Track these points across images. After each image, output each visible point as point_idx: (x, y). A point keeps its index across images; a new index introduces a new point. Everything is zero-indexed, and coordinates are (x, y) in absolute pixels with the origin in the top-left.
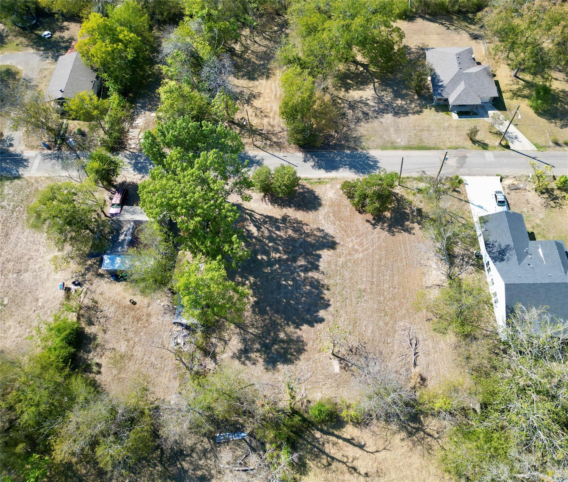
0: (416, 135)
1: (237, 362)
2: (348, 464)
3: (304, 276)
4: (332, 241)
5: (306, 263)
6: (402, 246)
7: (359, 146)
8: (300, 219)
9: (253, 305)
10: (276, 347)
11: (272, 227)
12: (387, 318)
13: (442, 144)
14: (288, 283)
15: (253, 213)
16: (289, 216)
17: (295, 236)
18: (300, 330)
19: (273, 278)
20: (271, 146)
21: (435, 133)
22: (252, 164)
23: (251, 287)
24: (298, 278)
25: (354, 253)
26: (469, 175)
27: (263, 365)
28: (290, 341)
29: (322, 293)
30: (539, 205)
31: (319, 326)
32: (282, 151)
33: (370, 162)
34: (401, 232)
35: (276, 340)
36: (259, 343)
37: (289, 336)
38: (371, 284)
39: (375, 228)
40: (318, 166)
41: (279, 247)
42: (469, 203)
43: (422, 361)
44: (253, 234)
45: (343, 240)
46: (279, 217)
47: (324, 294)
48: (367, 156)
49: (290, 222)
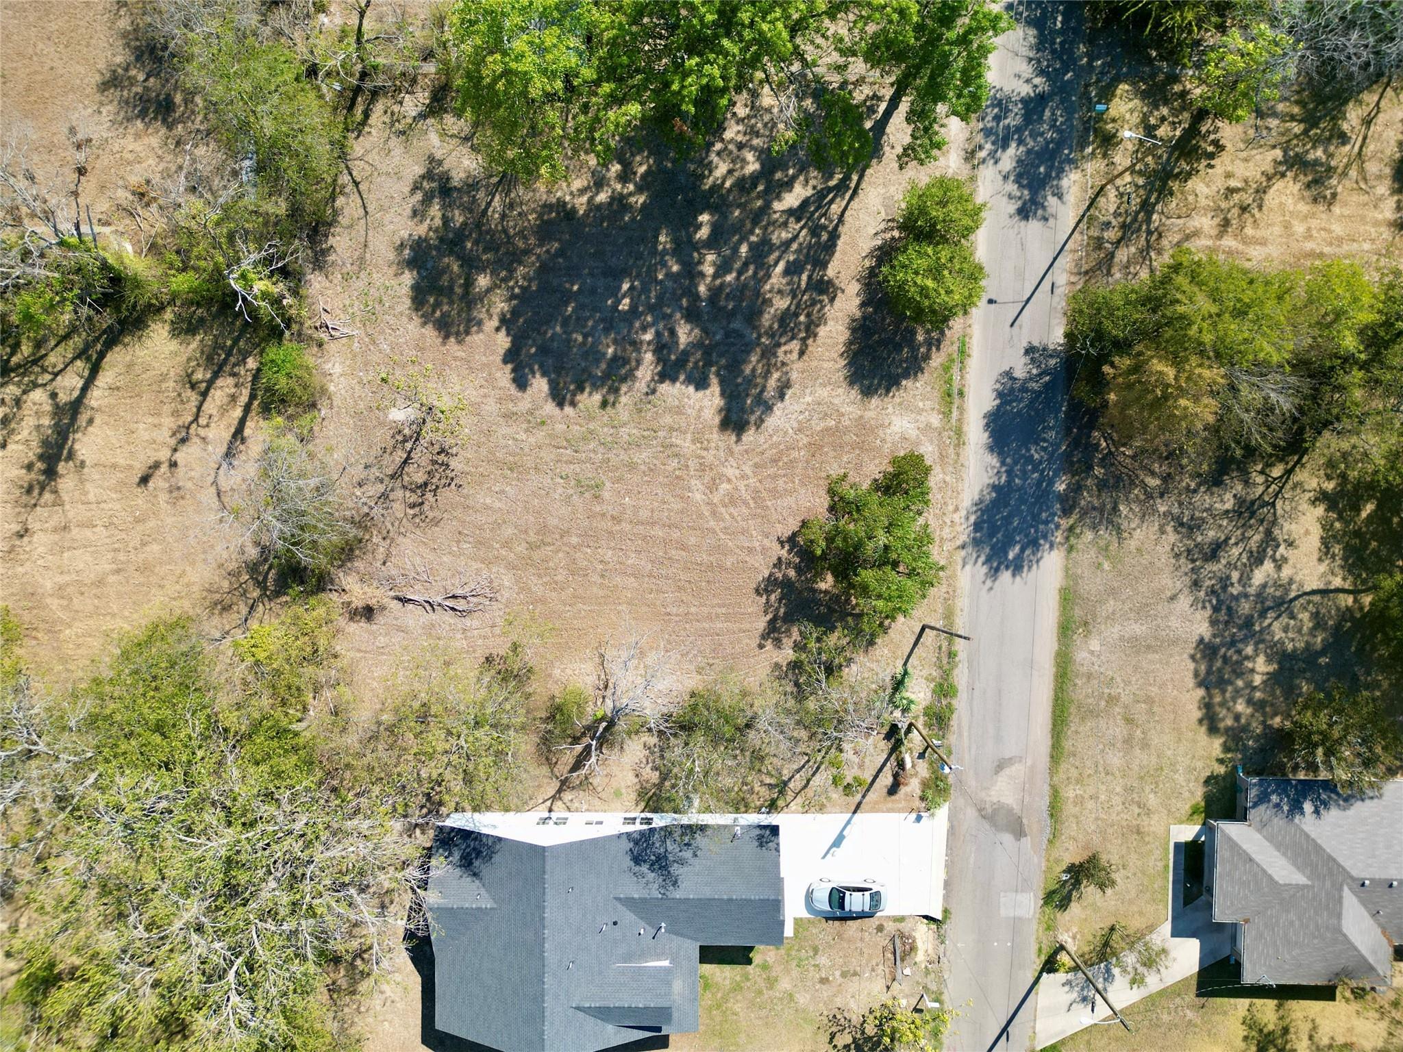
0: (1112, 700)
1: (419, 170)
2: (194, 426)
3: (641, 342)
4: (747, 423)
5: (682, 347)
6: (724, 611)
7: (1081, 519)
8: (822, 331)
9: (565, 203)
10: (456, 268)
11: (799, 251)
12: (521, 548)
13: (1074, 773)
14: (624, 296)
15: (847, 196)
16: (832, 300)
17: (766, 319)
18: (498, 329)
19: (639, 256)
20: (1098, 243)
21: (1115, 760)
22: (1029, 186)
23: (619, 199)
24: (637, 324)
25: (707, 479)
26: (952, 832)
27: (410, 235)
28: (470, 300)
29: (595, 387)
30: (839, 1002)
31: (504, 375)
32: (1073, 279)
33: (1017, 548)
34: (766, 612)
35: (471, 267)
36: (464, 224)
37: (482, 301)
38: (613, 518)
39: (782, 543)
40: (1009, 391)
41: (734, 275)
42: (855, 812)
43: (413, 617)
44: (779, 197)
45: (746, 451)
46: (831, 272)
47: (590, 394)
48: (1042, 542)
49: (814, 303)
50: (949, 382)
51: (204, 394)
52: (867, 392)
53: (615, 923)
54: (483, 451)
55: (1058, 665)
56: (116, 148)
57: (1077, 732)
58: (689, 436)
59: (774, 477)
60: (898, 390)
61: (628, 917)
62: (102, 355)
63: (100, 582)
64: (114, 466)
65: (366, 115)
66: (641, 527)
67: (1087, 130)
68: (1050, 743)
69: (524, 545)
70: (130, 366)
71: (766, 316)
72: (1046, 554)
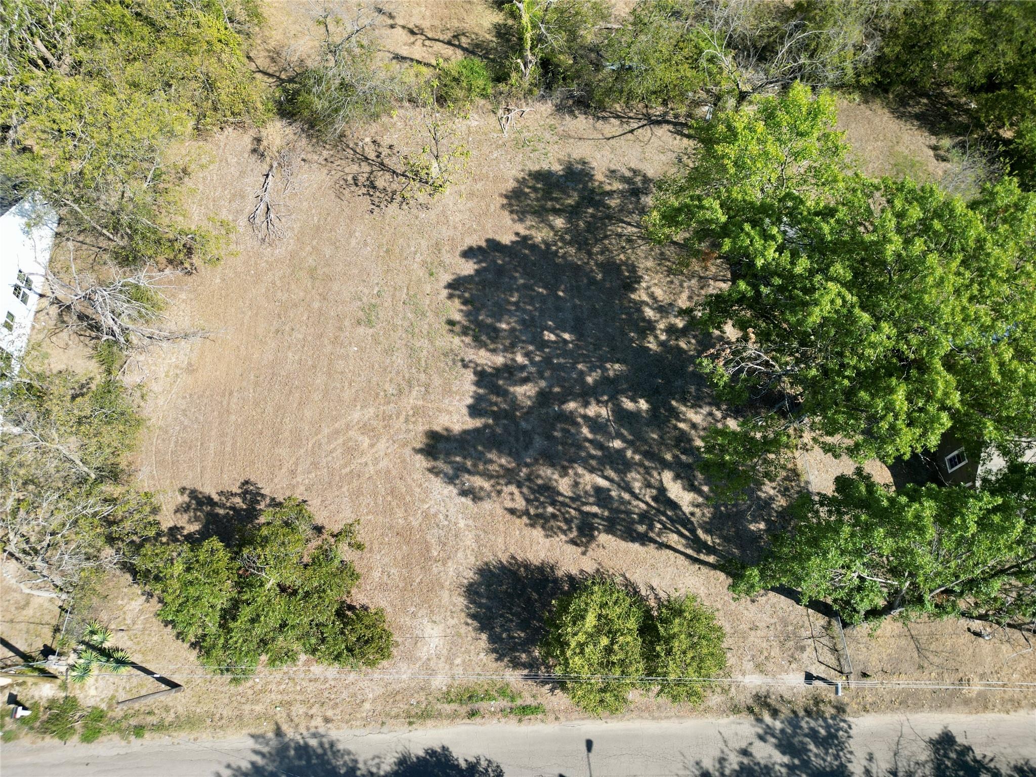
1: (650, 173)
2: (424, 38)
3: (513, 353)
4: (435, 459)
5: (512, 389)
6: (228, 449)
8: (537, 533)
9: (639, 282)
10: (570, 201)
11: (622, 501)
12: (311, 261)
14: (557, 335)
15: (689, 552)
16: (573, 542)
17: (547, 472)
18: (517, 234)
19: (597, 347)
23: (650, 327)
24: (531, 348)
25: (374, 423)
27: (593, 168)
28: (541, 213)
29: (467, 314)
31: (476, 240)
34: (221, 493)
35: (571, 213)
36: (609, 207)
37: (542, 221)
38: (337, 338)
41: (590, 436)
43: (252, 182)
44: (677, 477)
45: (403, 461)
46: (603, 538)
47: (461, 311)
49: (568, 521)
50: (488, 696)
51: (449, 43)
52: (471, 591)
54: (405, 229)
58: (420, 403)
59: (375, 494)
60: (475, 629)
65: (690, 137)
66: (326, 364)
69: (314, 264)
71: (549, 472)
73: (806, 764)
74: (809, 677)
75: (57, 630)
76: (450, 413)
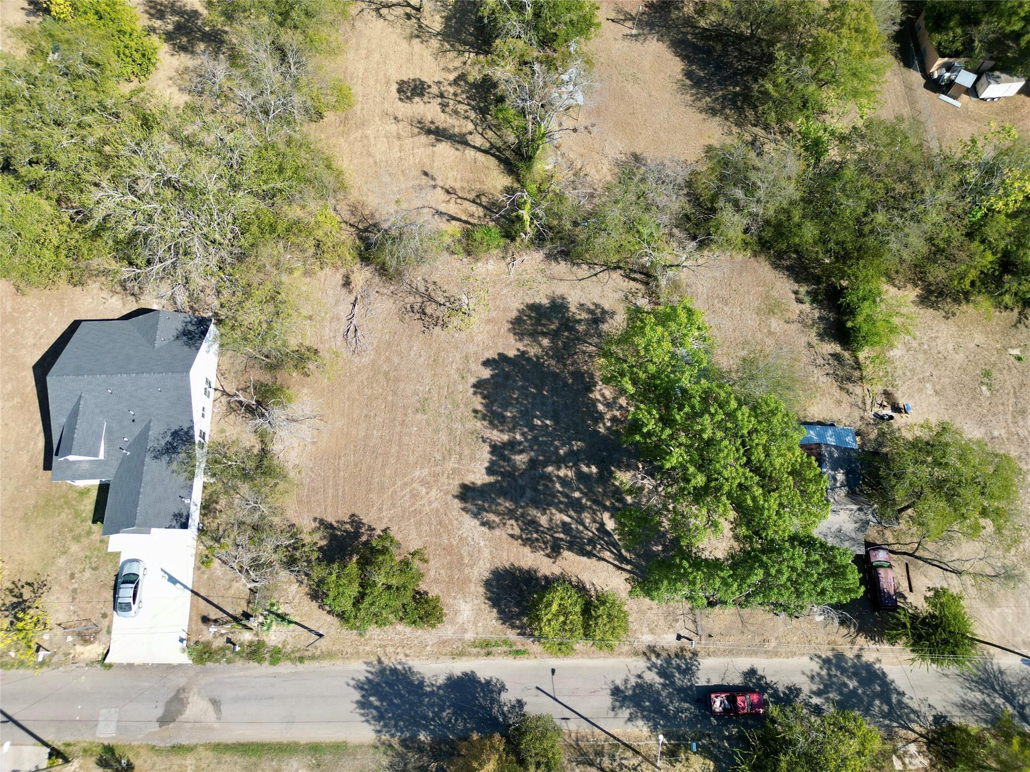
1: (606, 307)
2: (456, 197)
3: (514, 433)
4: (466, 502)
5: (513, 457)
6: (340, 494)
7: (398, 754)
8: (527, 550)
9: (595, 386)
10: (553, 327)
11: (578, 531)
12: (385, 367)
13: (205, 764)
14: (542, 422)
15: (616, 563)
16: (548, 556)
17: (534, 512)
18: (518, 350)
19: (567, 430)
20: (600, 753)
22: (635, 695)
23: (601, 416)
24: (526, 430)
25: (429, 479)
26: (169, 668)
27: (568, 302)
28: (534, 335)
29: (485, 406)
30: (56, 588)
31: (491, 354)
32: (573, 735)
33: (377, 703)
34: (338, 522)
35: (554, 335)
36: (578, 331)
37: (535, 341)
38: (404, 421)
39: (385, 531)
40: (491, 689)
41: (560, 489)
42: (192, 591)
43: (344, 309)
44: (612, 516)
45: (447, 503)
46: (566, 554)
47: (482, 403)
48: (382, 723)
49: (545, 543)
50: (497, 644)
51: (474, 202)
52: (488, 584)
53: (133, 421)
54: (446, 345)
55: (288, 745)
56: (604, 161)
57: (236, 763)
58: (456, 466)
59: (430, 524)
60: (490, 606)
61: (137, 430)
62: (493, 155)
63: (370, 155)
64: (433, 161)
65: (634, 279)
66: (397, 438)
67: (678, 739)
68: (229, 742)
69: (387, 369)
70: (488, 168)
71: (535, 512)
72: (373, 727)
73: (673, 683)
74: (679, 637)
75: (249, 602)
76: (474, 473)
